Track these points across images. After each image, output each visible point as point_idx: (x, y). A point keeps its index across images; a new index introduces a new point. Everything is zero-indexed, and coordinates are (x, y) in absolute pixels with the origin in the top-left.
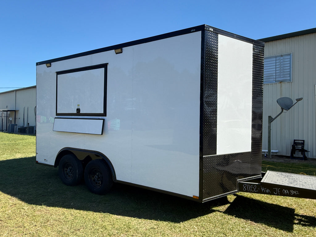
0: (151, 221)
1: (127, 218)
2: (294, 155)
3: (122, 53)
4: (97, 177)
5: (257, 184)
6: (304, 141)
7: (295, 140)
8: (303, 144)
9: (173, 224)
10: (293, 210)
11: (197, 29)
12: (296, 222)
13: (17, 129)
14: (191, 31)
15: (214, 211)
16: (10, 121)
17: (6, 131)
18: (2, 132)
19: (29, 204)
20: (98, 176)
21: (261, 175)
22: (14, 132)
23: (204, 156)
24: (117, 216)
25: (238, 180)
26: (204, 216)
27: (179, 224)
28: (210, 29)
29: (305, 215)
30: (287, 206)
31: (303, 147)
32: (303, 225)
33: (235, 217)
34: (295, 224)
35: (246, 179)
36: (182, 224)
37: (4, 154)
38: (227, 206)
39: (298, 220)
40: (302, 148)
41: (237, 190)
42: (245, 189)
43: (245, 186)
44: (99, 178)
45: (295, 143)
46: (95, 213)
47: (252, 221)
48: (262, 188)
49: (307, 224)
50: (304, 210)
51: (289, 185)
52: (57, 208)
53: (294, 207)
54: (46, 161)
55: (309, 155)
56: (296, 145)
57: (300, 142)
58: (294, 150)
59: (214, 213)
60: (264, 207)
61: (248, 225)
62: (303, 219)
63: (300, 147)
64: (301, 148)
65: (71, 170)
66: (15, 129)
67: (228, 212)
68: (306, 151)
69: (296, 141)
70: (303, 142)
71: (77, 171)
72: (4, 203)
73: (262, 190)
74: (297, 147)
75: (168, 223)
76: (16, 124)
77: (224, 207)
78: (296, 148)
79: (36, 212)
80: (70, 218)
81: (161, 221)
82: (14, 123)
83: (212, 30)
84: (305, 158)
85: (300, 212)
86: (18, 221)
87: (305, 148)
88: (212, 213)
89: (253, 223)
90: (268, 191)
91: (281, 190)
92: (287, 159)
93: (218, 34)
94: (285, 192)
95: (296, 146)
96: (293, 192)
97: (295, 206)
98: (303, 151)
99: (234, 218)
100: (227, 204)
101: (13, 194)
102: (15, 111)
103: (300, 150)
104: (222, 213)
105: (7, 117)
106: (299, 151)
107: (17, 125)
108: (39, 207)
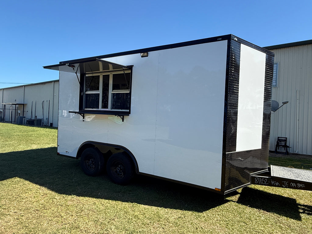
0: (176, 210)
1: (154, 208)
2: (278, 150)
3: (147, 56)
4: (119, 169)
5: (268, 177)
6: (286, 138)
7: (278, 137)
8: (286, 141)
9: (197, 213)
10: (294, 201)
11: (223, 38)
12: (301, 211)
13: (26, 121)
14: (218, 40)
15: (228, 201)
16: (19, 114)
17: (15, 123)
18: (11, 123)
19: (59, 193)
20: (120, 167)
21: (268, 169)
22: (22, 124)
23: (226, 153)
24: (144, 206)
25: (251, 174)
26: (221, 205)
27: (202, 213)
28: (235, 39)
29: (306, 204)
30: (288, 196)
31: (286, 143)
32: (308, 214)
34: (301, 213)
35: (256, 173)
36: (205, 214)
37: (20, 145)
38: (238, 196)
39: (303, 209)
40: (285, 144)
41: (250, 183)
42: (256, 182)
43: (256, 179)
44: (121, 169)
45: (278, 140)
46: (123, 203)
47: (264, 211)
48: (272, 182)
49: (310, 213)
50: (303, 200)
51: (296, 179)
52: (87, 198)
53: (294, 197)
54: (68, 153)
55: (291, 151)
56: (280, 141)
57: (283, 139)
58: (278, 145)
59: (229, 203)
60: (270, 198)
61: (262, 214)
62: (306, 208)
63: (283, 143)
64: (284, 145)
65: (92, 161)
66: (23, 121)
67: (240, 201)
68: (288, 147)
69: (279, 138)
70: (285, 139)
71: (100, 163)
72: (34, 193)
73: (272, 183)
74: (281, 143)
75: (192, 212)
76: (24, 116)
77: (235, 197)
78: (279, 144)
79: (68, 202)
80: (102, 208)
81: (185, 210)
82: (22, 116)
83: (237, 40)
84: (287, 153)
85: (302, 202)
86: (54, 211)
87: (288, 144)
88: (227, 202)
89: (265, 212)
90: (277, 184)
91: (289, 184)
92: (272, 154)
93: (241, 43)
94: (293, 185)
95: (280, 143)
96: (299, 185)
97: (295, 196)
98: (286, 146)
99: (248, 207)
100: (237, 194)
101: (41, 185)
102: (23, 104)
103: (283, 146)
104: (236, 203)
105: (15, 110)
106: (283, 147)
107: (25, 117)
108: (70, 197)
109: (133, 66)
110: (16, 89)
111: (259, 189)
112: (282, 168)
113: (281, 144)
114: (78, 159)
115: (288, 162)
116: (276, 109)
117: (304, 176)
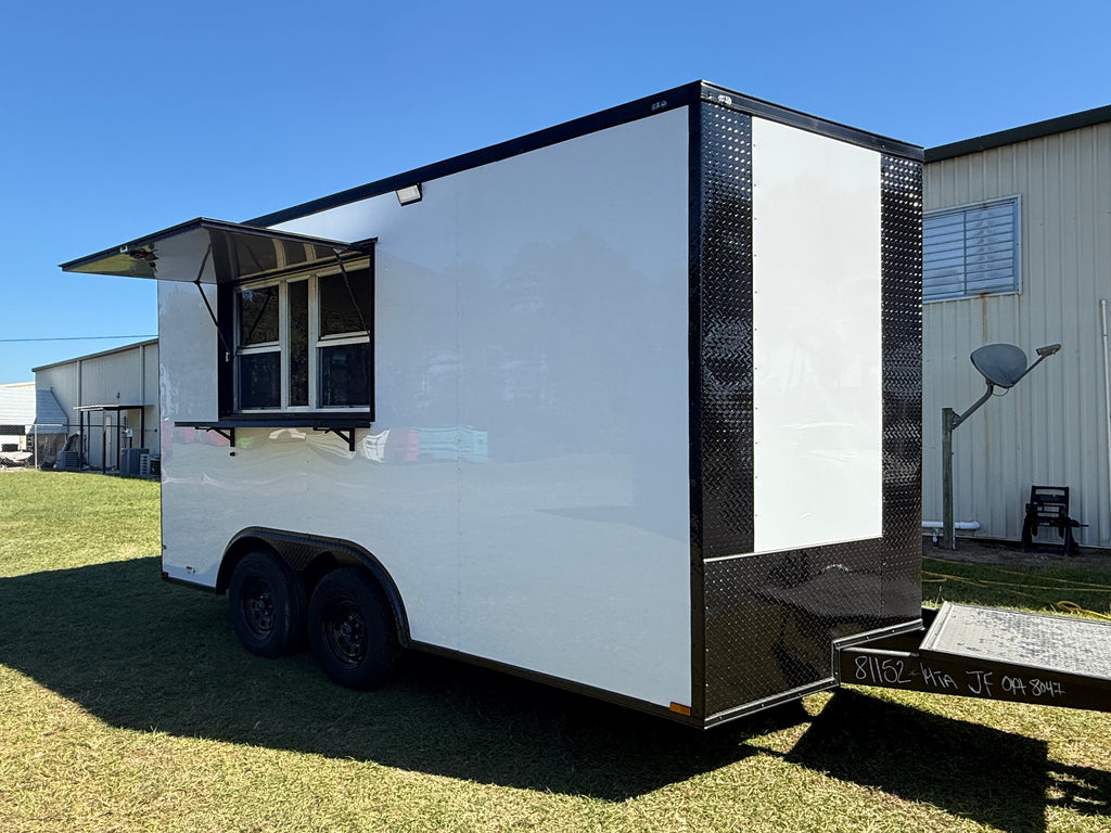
0: (521, 791)
1: (438, 782)
2: (1034, 539)
3: (420, 200)
4: (349, 629)
5: (907, 654)
6: (1066, 490)
7: (1034, 488)
8: (1064, 499)
9: (597, 806)
10: (1040, 747)
11: (672, 99)
12: (1056, 795)
13: (149, 463)
14: (653, 108)
15: (753, 751)
16: (128, 442)
17: (118, 472)
18: (104, 473)
19: (110, 725)
20: (352, 624)
21: (921, 620)
22: (138, 472)
23: (705, 560)
24: (405, 773)
25: (835, 642)
26: (713, 770)
27: (620, 805)
28: (721, 98)
29: (1087, 765)
30: (1018, 730)
31: (1064, 510)
32: (1085, 809)
33: (827, 775)
34: (1053, 803)
35: (865, 638)
36: (631, 808)
37: (83, 546)
38: (801, 729)
39: (1063, 786)
40: (1059, 513)
41: (832, 679)
42: (861, 674)
43: (861, 661)
44: (354, 631)
45: (1035, 497)
46: (328, 761)
47: (890, 793)
48: (924, 672)
49: (1096, 802)
50: (1082, 745)
51: (1026, 662)
52: (202, 742)
53: (1044, 732)
54: (192, 571)
55: (1087, 539)
56: (1041, 504)
57: (1054, 493)
58: (1032, 520)
59: (752, 760)
60: (936, 736)
61: (875, 807)
62: (1081, 783)
63: (1053, 510)
64: (1057, 515)
65: (266, 602)
66: (142, 465)
67: (802, 755)
68: (1076, 524)
69: (1038, 492)
70: (1062, 493)
71: (287, 609)
72: (28, 724)
73: (926, 678)
74: (1043, 511)
75: (581, 801)
76: (146, 447)
77: (788, 736)
78: (1040, 515)
79: (125, 759)
80: (239, 780)
81: (556, 792)
82: (140, 447)
83: (729, 101)
84: (1072, 549)
85: (1070, 755)
86: (56, 795)
87: (1072, 514)
88: (742, 758)
89: (895, 799)
90: (946, 682)
91: (995, 679)
92: (1010, 553)
93: (751, 115)
94: (1012, 684)
95: (1040, 509)
96: (1040, 687)
97: (1047, 730)
98: (1065, 523)
99: (824, 778)
100: (798, 723)
101: (66, 692)
102: (142, 408)
103: (1054, 522)
104: (781, 758)
105: (119, 426)
106: (1051, 525)
107: (147, 451)
108: (141, 739)
109: (376, 239)
110: (119, 359)
111: (899, 702)
112: (987, 612)
113: (1049, 515)
114: (224, 593)
115: (1062, 585)
116: (1014, 379)
117: (1069, 645)
